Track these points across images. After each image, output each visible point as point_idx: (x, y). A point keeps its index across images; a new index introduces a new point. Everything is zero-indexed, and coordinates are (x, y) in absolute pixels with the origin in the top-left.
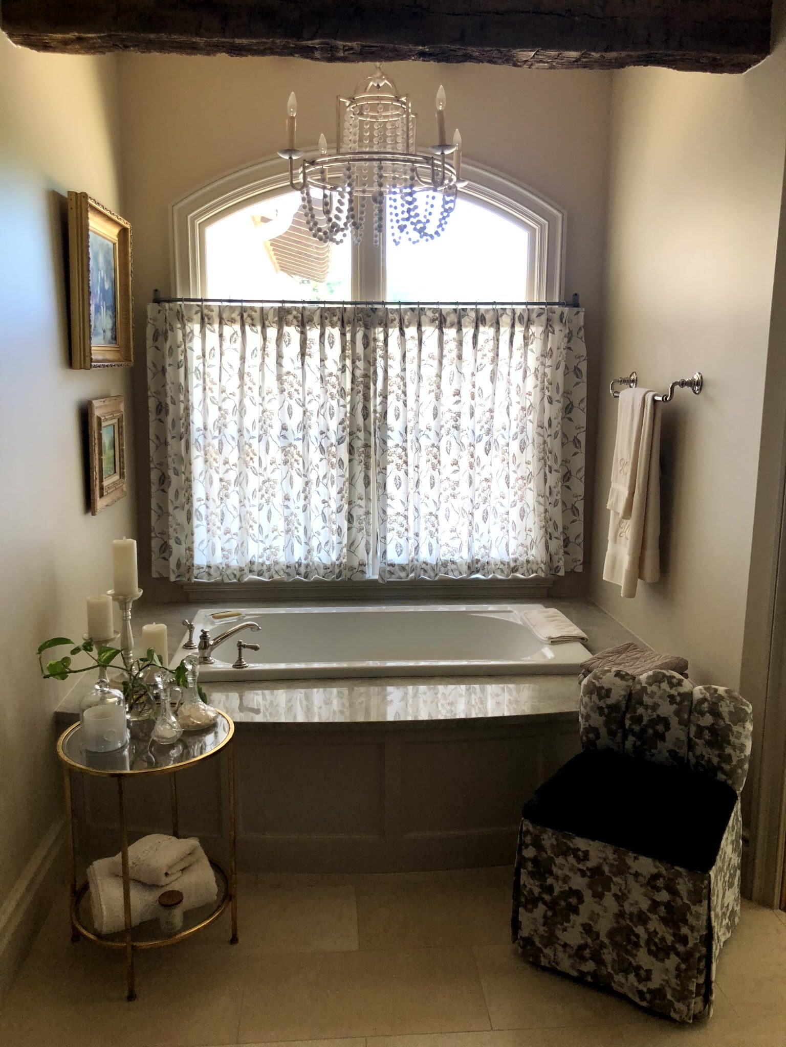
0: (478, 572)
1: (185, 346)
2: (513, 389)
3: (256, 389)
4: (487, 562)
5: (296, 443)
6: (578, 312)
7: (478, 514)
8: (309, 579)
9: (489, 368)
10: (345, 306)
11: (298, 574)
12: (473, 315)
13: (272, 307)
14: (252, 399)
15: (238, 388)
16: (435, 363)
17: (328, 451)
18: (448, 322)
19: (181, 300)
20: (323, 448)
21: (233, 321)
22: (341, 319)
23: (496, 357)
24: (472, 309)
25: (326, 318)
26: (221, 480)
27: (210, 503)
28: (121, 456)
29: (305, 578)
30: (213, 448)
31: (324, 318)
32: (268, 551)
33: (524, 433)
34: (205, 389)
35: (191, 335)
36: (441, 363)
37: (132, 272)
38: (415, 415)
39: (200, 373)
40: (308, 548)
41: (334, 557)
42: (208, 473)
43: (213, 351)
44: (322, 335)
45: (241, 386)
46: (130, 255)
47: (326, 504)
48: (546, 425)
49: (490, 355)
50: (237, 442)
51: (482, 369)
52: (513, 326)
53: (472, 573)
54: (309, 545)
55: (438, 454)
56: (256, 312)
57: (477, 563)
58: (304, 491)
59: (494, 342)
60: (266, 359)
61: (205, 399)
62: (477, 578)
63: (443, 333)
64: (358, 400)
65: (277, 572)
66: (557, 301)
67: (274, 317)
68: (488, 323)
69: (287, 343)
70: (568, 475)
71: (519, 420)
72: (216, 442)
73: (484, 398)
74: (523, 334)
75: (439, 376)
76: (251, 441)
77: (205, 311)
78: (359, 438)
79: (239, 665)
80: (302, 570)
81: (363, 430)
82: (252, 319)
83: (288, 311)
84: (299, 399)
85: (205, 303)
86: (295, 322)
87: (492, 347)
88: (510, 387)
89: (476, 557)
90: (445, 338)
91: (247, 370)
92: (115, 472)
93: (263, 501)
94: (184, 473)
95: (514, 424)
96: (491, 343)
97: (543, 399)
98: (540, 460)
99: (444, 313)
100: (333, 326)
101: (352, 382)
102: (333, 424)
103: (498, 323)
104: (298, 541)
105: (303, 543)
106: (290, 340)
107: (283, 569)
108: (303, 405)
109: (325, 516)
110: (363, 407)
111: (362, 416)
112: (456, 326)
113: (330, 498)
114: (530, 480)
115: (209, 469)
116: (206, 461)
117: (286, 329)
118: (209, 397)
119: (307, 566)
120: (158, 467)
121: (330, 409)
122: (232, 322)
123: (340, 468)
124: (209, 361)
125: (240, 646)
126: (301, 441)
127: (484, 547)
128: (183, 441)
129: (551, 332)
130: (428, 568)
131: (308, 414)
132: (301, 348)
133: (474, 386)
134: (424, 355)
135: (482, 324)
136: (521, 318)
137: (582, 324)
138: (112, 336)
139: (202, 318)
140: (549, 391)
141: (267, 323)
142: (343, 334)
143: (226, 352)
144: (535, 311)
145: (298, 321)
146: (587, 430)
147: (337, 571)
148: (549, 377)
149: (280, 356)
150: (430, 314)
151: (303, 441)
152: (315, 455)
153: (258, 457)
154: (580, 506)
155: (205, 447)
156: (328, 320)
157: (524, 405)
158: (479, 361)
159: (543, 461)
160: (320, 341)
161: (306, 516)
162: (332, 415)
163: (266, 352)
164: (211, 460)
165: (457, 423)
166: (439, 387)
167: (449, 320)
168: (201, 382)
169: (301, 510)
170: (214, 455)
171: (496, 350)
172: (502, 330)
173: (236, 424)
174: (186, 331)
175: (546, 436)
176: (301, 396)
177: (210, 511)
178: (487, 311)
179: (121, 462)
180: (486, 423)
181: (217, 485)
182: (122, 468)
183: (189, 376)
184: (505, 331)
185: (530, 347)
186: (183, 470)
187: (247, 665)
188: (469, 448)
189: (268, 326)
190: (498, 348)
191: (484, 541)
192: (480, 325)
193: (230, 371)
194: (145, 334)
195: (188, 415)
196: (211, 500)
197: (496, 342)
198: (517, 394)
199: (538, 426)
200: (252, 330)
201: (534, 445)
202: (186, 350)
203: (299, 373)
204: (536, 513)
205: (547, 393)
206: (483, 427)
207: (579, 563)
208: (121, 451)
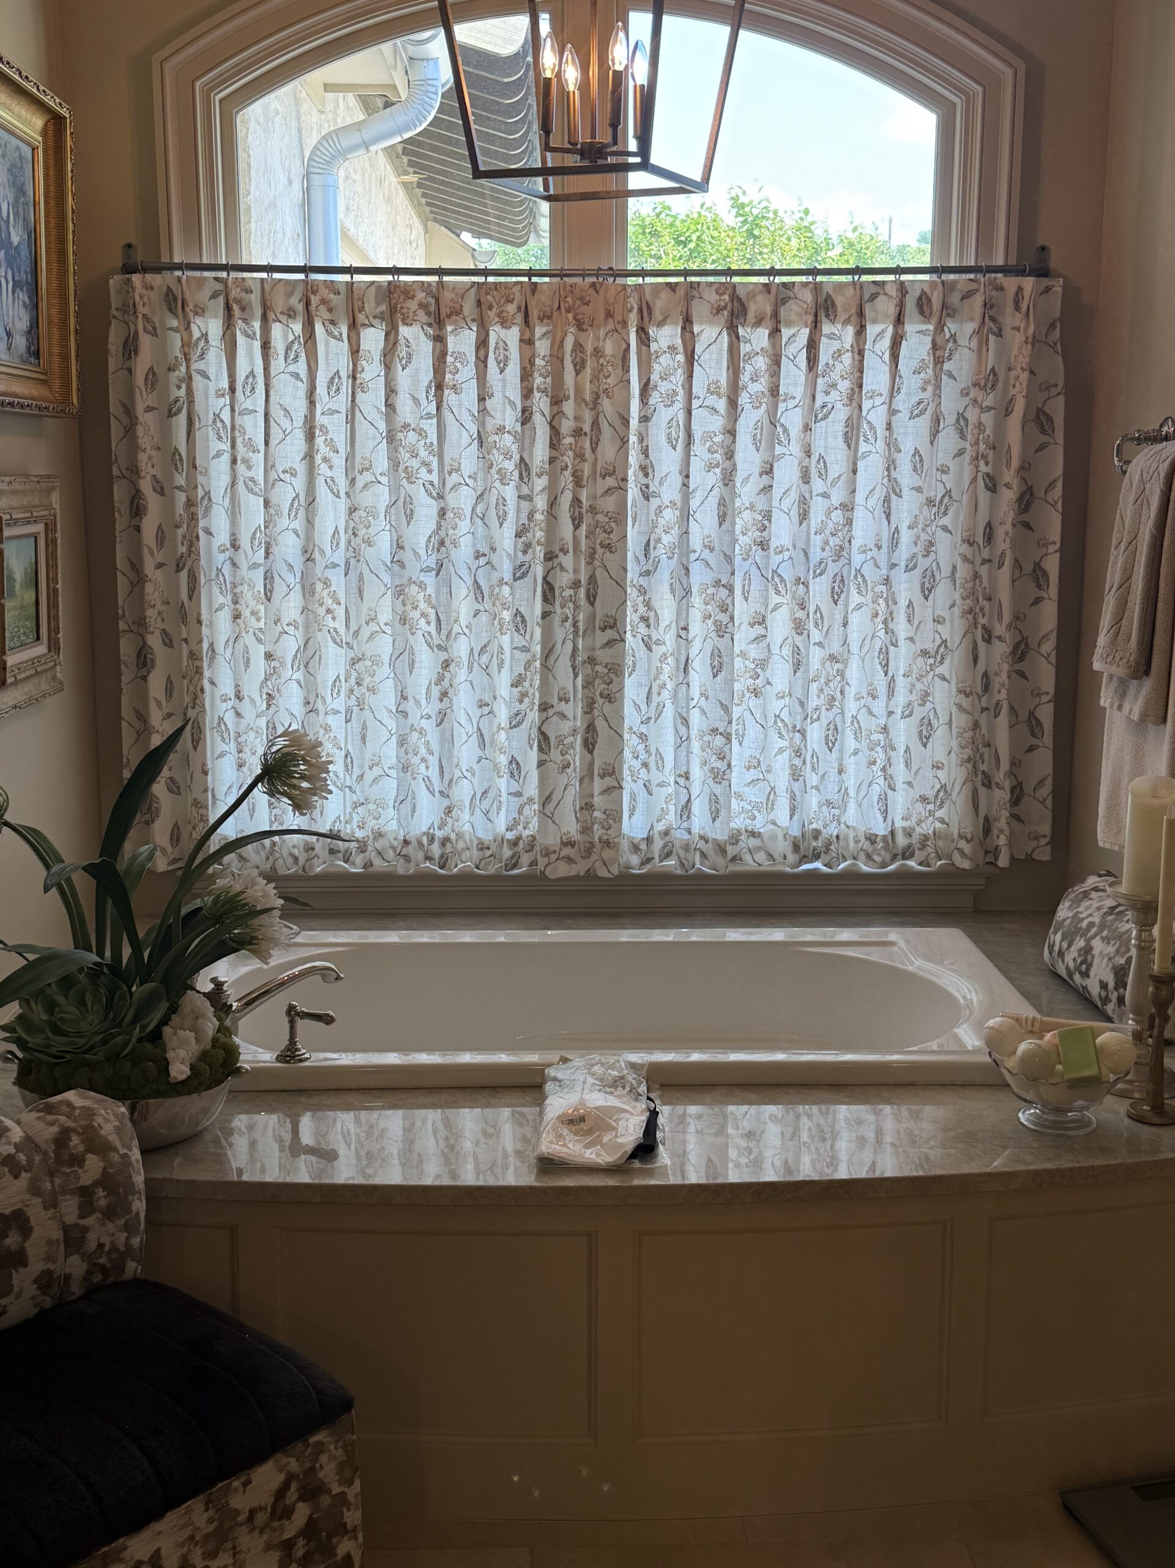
0: (816, 857)
1: (188, 367)
2: (904, 462)
3: (339, 461)
4: (838, 837)
5: (423, 577)
6: (1048, 289)
7: (815, 733)
8: (450, 870)
9: (841, 414)
10: (534, 279)
11: (428, 858)
12: (808, 296)
13: (374, 282)
14: (330, 482)
15: (304, 458)
16: (721, 404)
17: (491, 595)
18: (751, 316)
19: (179, 267)
20: (479, 587)
21: (291, 314)
22: (523, 307)
23: (857, 390)
24: (805, 285)
25: (490, 308)
26: (269, 656)
27: (245, 707)
28: (53, 605)
29: (442, 867)
30: (251, 586)
31: (484, 307)
32: (360, 810)
33: (932, 556)
34: (234, 461)
35: (202, 344)
36: (733, 403)
37: (73, 211)
38: (682, 516)
39: (225, 427)
40: (446, 803)
41: (501, 823)
42: (241, 642)
43: (250, 380)
44: (482, 343)
45: (309, 456)
46: (70, 175)
47: (486, 710)
48: (980, 539)
49: (844, 386)
50: (299, 575)
51: (826, 417)
52: (899, 321)
53: (804, 859)
54: (448, 796)
55: (729, 601)
56: (339, 293)
57: (816, 838)
58: (440, 679)
59: (853, 357)
60: (360, 396)
61: (233, 484)
62: (816, 869)
63: (738, 337)
64: (563, 484)
65: (379, 853)
66: (1000, 261)
67: (378, 304)
68: (842, 316)
69: (404, 362)
70: (1023, 646)
71: (920, 526)
72: (258, 576)
73: (829, 480)
74: (930, 339)
75: (732, 433)
76: (330, 574)
77: (235, 293)
78: (562, 568)
79: (290, 1054)
80: (436, 850)
81: (571, 550)
82: (330, 310)
83: (407, 292)
84: (431, 483)
85: (234, 275)
86: (422, 316)
87: (849, 369)
88: (896, 455)
89: (814, 826)
90: (745, 348)
91: (320, 419)
92: (38, 639)
93: (353, 701)
94: (186, 640)
95: (906, 537)
96: (847, 359)
97: (974, 480)
98: (964, 614)
99: (741, 292)
100: (505, 323)
101: (552, 446)
102: (506, 538)
103: (861, 314)
104: (428, 789)
105: (437, 794)
106: (410, 356)
107: (393, 848)
108: (441, 496)
109: (482, 735)
110: (573, 501)
111: (570, 520)
112: (769, 323)
113: (495, 698)
114: (943, 659)
115: (243, 634)
116: (237, 616)
117: (404, 331)
118: (242, 478)
119: (445, 841)
120: (134, 628)
121: (497, 504)
122: (290, 316)
123: (517, 630)
124: (244, 401)
125: (292, 1013)
126: (434, 573)
127: (829, 803)
128: (184, 574)
129: (994, 333)
130: (708, 848)
131: (450, 515)
132: (436, 371)
133: (808, 454)
134: (698, 388)
135: (827, 316)
136: (923, 304)
137: (1058, 314)
138: (29, 348)
139: (228, 308)
140: (987, 464)
141: (361, 318)
142: (527, 342)
143: (277, 383)
144: (959, 286)
145: (428, 314)
146: (1061, 550)
147: (507, 853)
148: (988, 431)
149: (391, 391)
150: (712, 297)
151: (437, 575)
152: (463, 605)
153: (343, 606)
154: (1046, 714)
155: (234, 585)
156: (494, 310)
157: (932, 494)
158: (820, 399)
159: (970, 617)
160: (477, 357)
161: (443, 733)
162: (502, 519)
163: (358, 382)
164: (246, 613)
165: (765, 534)
166: (730, 455)
167: (753, 309)
168: (226, 446)
169: (433, 722)
170: (252, 603)
171: (857, 375)
172: (872, 330)
173: (298, 536)
174: (191, 335)
175: (978, 561)
176: (434, 477)
177: (244, 723)
178: (841, 286)
179: (53, 617)
180: (833, 535)
181: (259, 665)
182: (53, 630)
183: (199, 435)
184: (879, 334)
185: (947, 366)
186: (184, 636)
187: (307, 1055)
188: (794, 588)
189: (364, 325)
190: (861, 371)
191: (831, 791)
192: (824, 318)
193: (286, 424)
194: (107, 343)
195: (193, 518)
196: (246, 700)
197: (857, 357)
198: (915, 470)
199: (963, 541)
200: (330, 334)
201: (954, 580)
202: (190, 378)
203: (430, 427)
204: (955, 731)
205: (983, 468)
206: (826, 542)
207: (1044, 841)
208: (53, 593)
